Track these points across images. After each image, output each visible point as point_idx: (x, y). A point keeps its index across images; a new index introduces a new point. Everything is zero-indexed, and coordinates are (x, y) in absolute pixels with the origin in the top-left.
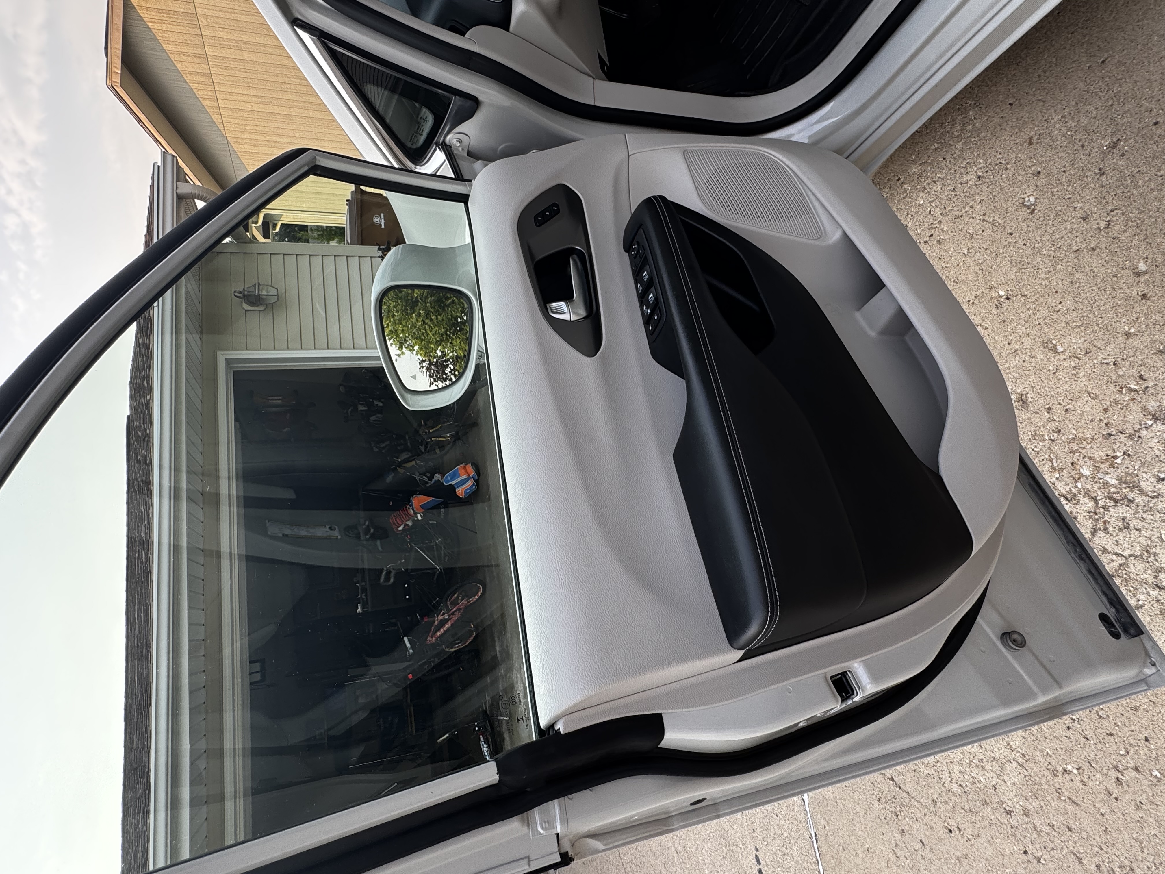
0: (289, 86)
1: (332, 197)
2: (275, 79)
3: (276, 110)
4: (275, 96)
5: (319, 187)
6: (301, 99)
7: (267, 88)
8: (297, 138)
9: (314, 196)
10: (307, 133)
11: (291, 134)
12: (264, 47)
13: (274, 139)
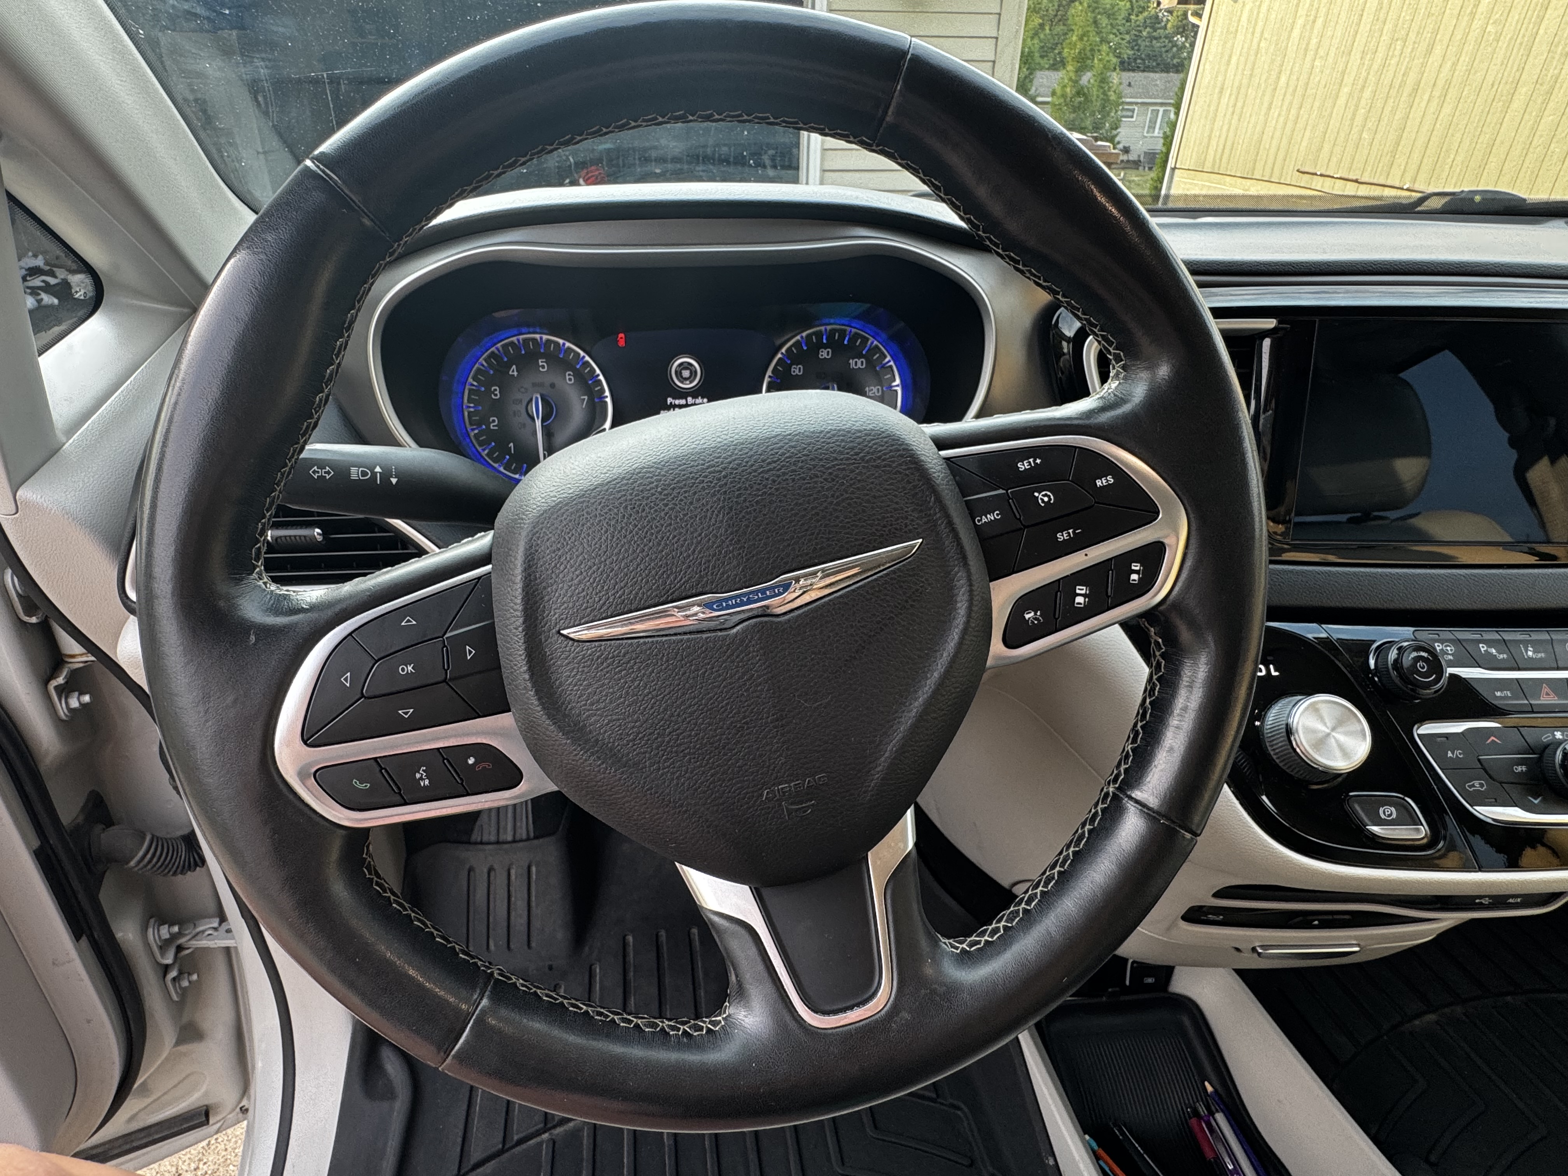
0: (1397, 53)
1: (1211, 114)
2: (1415, 27)
3: (1364, 28)
4: (1386, 27)
5: (1230, 95)
6: (1372, 73)
7: (1403, 14)
8: (1314, 60)
9: (1219, 85)
10: (1317, 79)
11: (1321, 52)
12: (1471, 13)
13: (1320, 22)
